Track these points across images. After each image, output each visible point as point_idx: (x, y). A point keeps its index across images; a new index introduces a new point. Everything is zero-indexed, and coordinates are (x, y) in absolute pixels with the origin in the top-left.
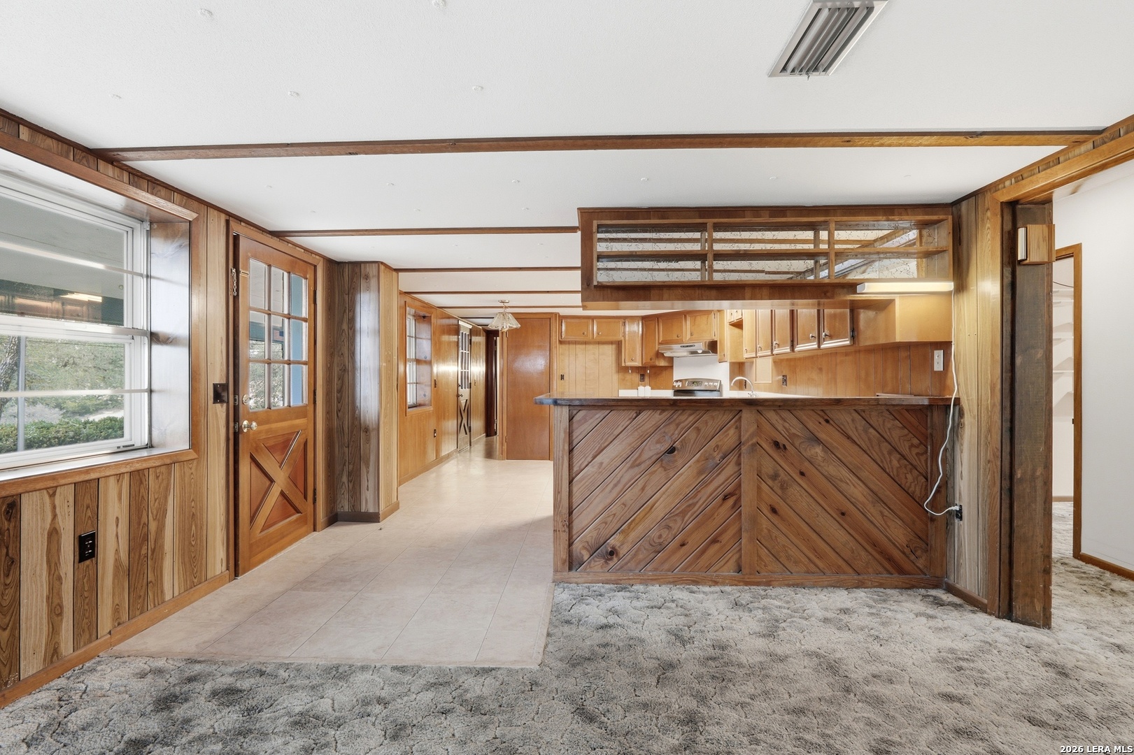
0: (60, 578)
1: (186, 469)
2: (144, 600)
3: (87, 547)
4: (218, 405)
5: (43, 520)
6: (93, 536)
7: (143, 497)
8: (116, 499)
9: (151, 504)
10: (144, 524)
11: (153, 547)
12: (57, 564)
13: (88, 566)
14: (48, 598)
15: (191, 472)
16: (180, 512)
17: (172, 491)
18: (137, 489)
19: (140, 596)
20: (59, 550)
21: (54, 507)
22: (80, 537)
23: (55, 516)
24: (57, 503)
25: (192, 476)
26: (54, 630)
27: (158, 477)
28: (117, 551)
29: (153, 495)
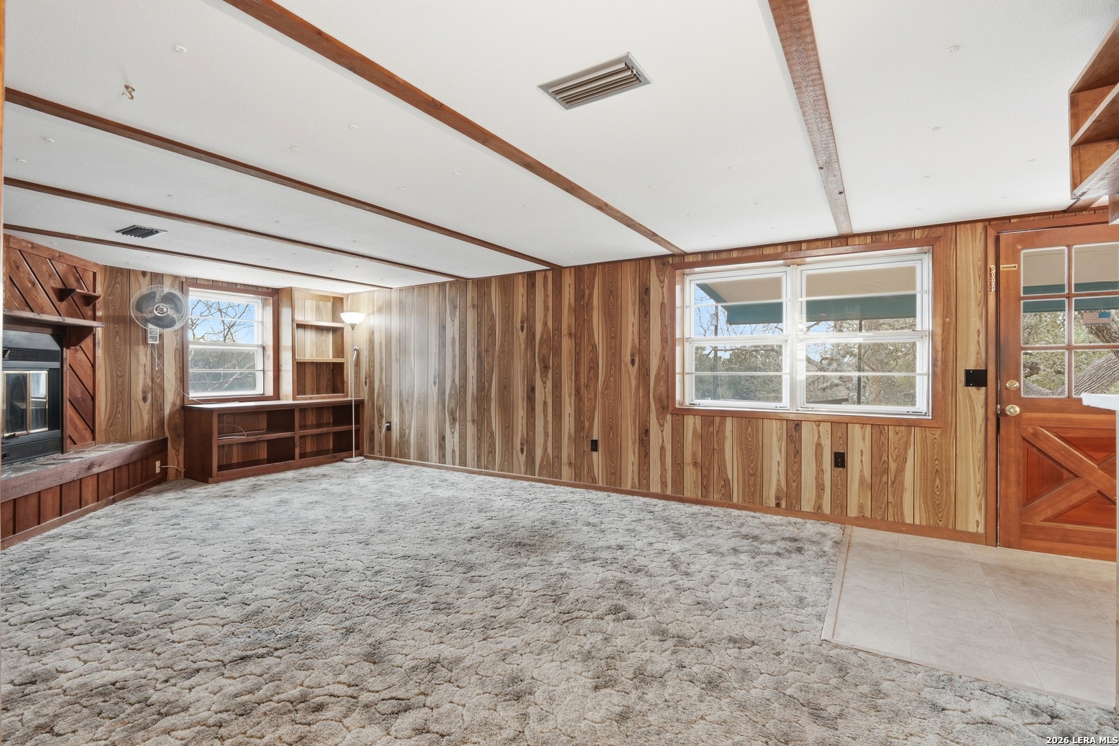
0: (822, 470)
1: (928, 434)
2: (884, 512)
3: (840, 460)
4: (972, 389)
5: (813, 437)
6: (843, 455)
7: (883, 443)
8: (861, 439)
9: (891, 450)
10: (885, 461)
11: (893, 480)
12: (821, 463)
13: (840, 471)
14: (816, 478)
15: (934, 437)
16: (921, 464)
17: (912, 446)
18: (878, 437)
19: (881, 508)
20: (822, 455)
21: (819, 432)
22: (835, 453)
23: (819, 437)
24: (821, 430)
25: (936, 441)
26: (819, 496)
27: (897, 433)
28: (862, 471)
29: (892, 445)
